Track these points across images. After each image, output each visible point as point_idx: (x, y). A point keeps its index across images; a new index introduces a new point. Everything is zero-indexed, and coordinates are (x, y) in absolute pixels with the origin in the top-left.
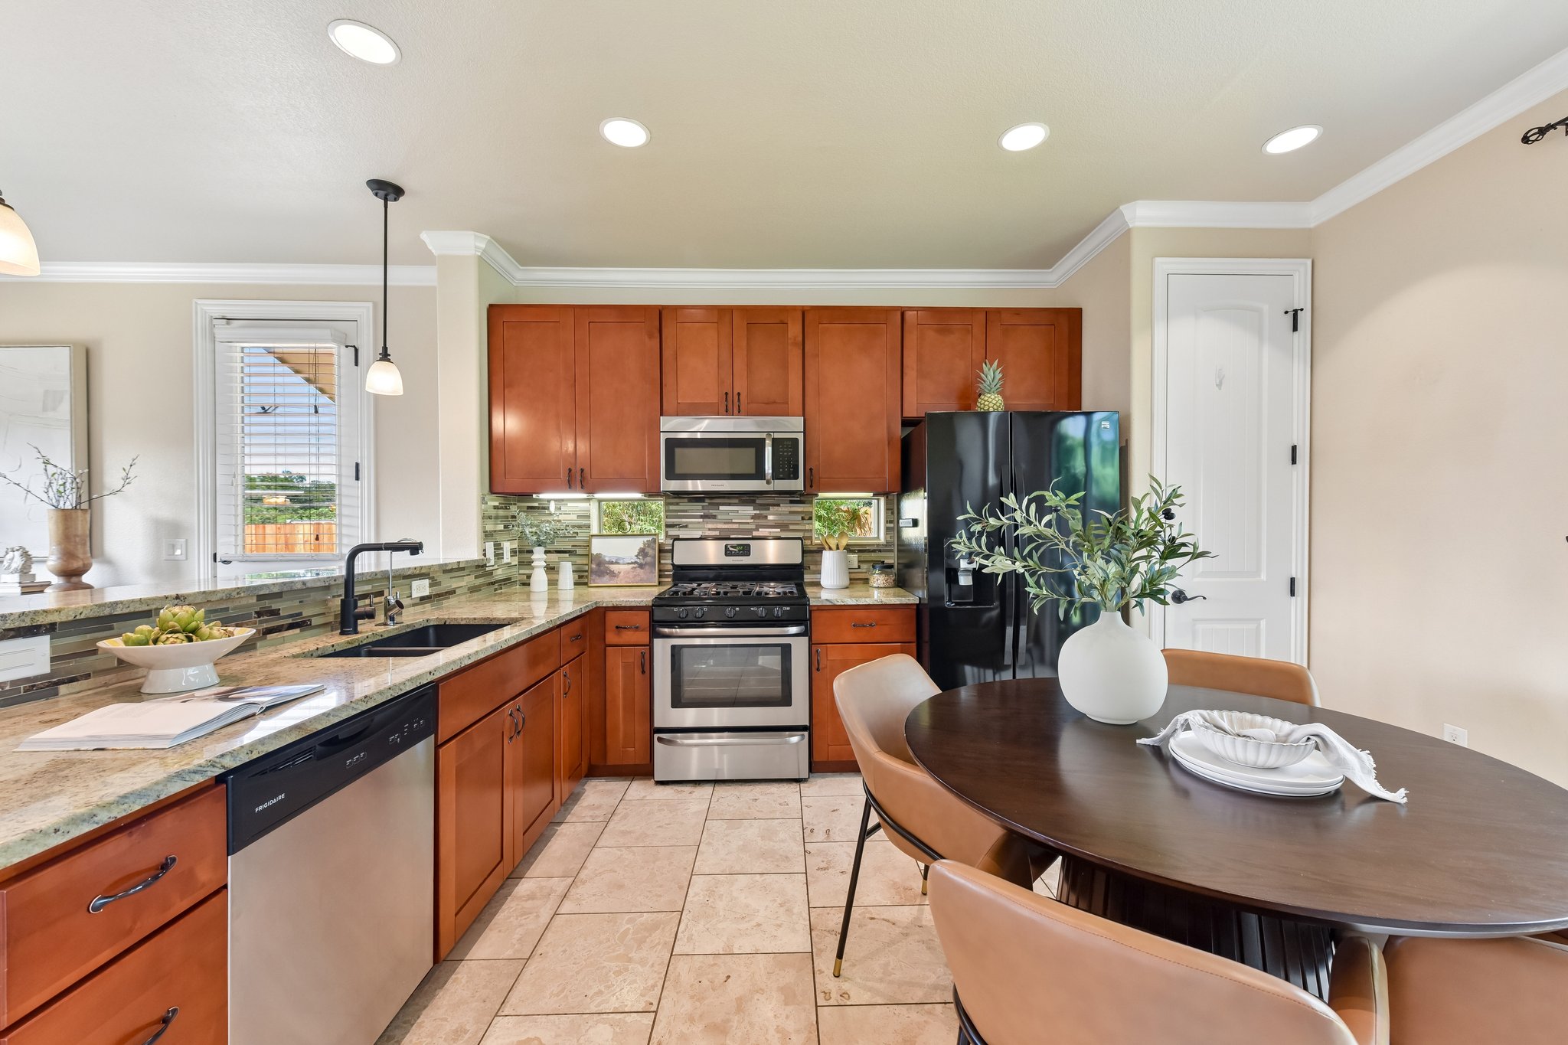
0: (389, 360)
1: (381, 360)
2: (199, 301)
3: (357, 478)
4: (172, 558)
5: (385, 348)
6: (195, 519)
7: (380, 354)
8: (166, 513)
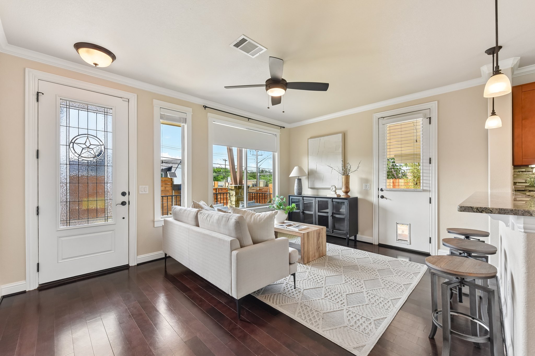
0: (495, 115)
1: (492, 115)
2: (375, 114)
3: (430, 163)
4: (366, 189)
5: (493, 110)
6: (374, 178)
7: (491, 113)
8: (364, 176)
